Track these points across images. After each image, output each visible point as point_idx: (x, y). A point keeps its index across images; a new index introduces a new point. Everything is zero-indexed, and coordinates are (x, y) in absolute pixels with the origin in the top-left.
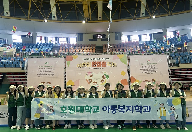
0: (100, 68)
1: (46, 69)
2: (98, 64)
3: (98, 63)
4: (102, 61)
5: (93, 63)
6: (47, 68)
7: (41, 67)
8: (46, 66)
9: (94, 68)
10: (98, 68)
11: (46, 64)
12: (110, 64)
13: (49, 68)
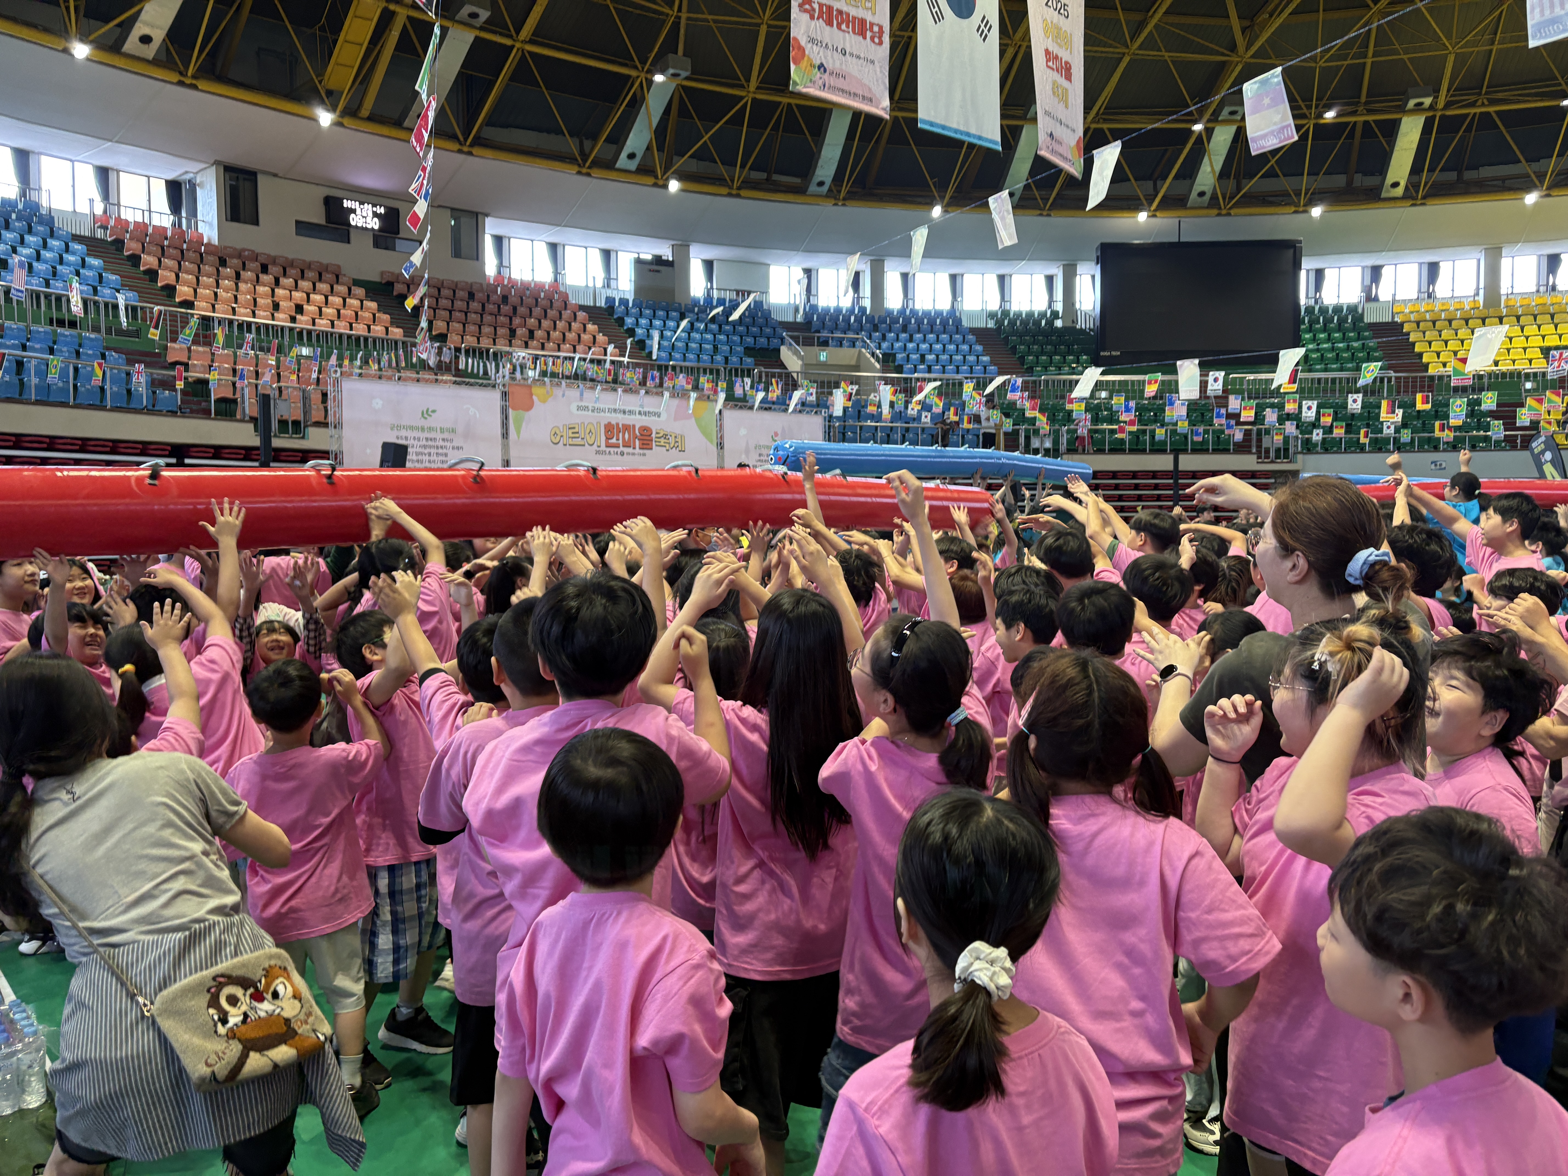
0: (630, 450)
1: (424, 442)
2: (627, 436)
3: (626, 428)
4: (638, 421)
5: (610, 429)
6: (429, 435)
7: (406, 428)
8: (426, 424)
9: (612, 450)
10: (626, 450)
11: (426, 414)
12: (665, 436)
13: (439, 436)
